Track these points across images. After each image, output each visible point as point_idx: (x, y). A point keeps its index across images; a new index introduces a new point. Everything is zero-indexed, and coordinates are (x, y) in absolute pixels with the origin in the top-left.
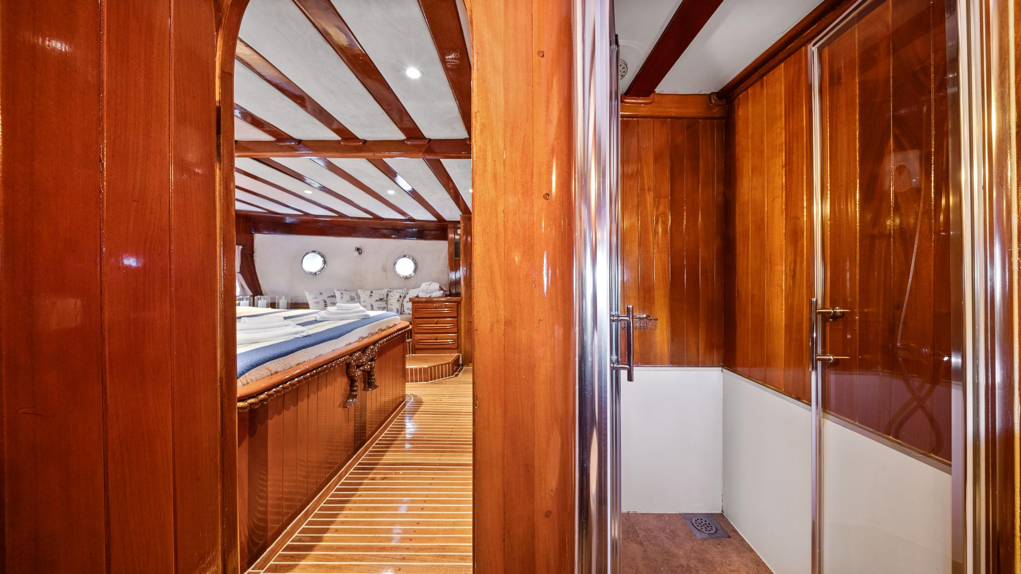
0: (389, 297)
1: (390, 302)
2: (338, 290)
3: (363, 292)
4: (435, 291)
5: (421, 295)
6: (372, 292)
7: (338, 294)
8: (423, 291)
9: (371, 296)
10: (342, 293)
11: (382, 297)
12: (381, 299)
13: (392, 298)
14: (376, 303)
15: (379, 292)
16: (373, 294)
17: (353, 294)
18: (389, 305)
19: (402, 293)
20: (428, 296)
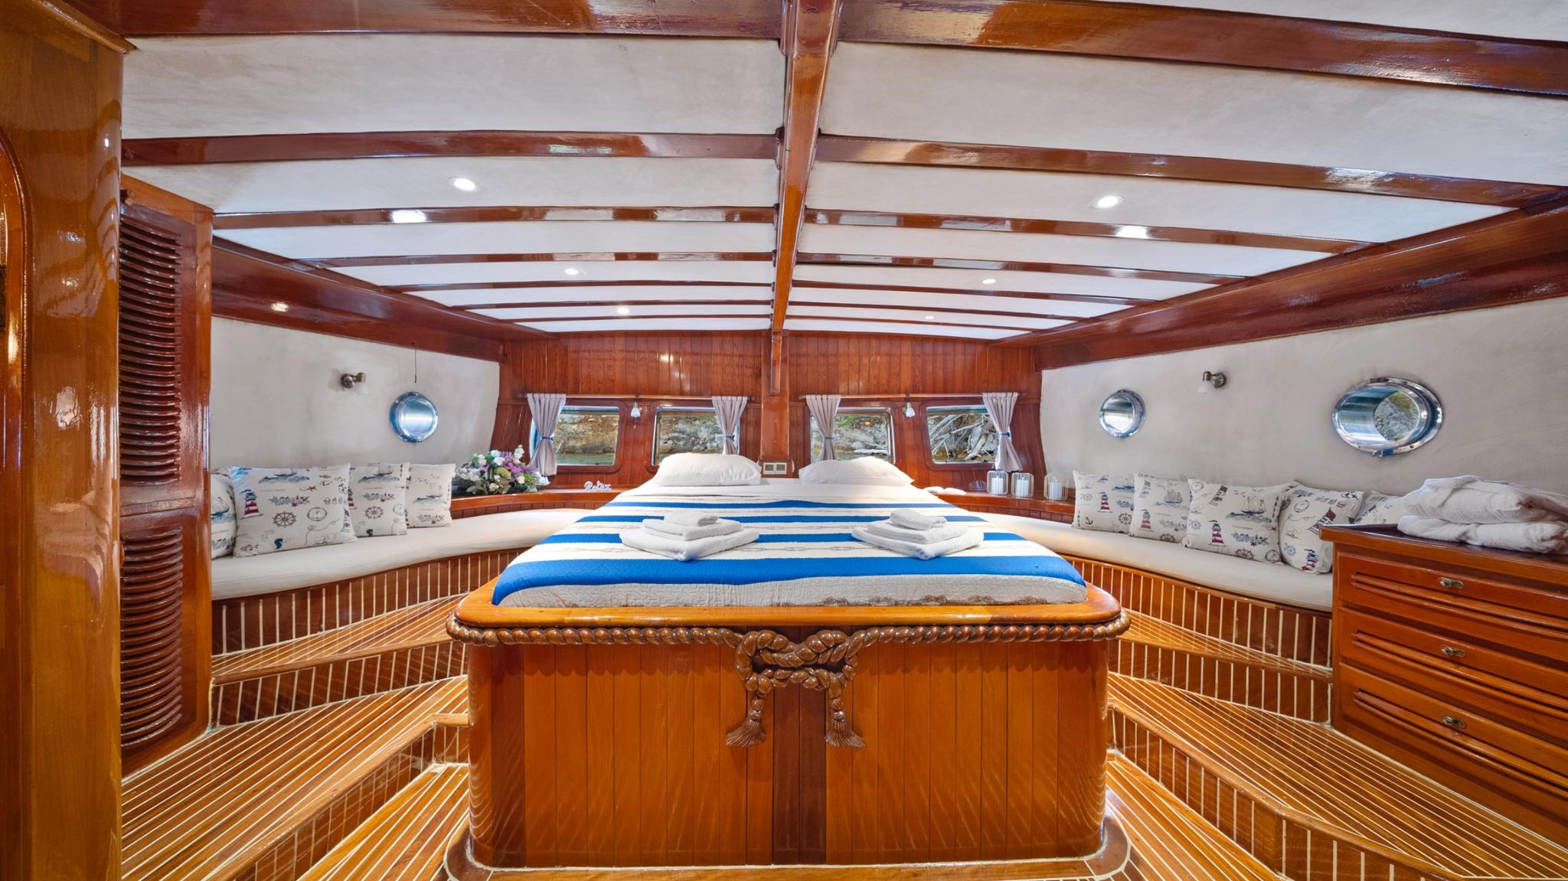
0: (1290, 510)
1: (1288, 525)
2: (1141, 475)
3: (1200, 486)
4: (1497, 517)
5: (1410, 523)
6: (1224, 489)
7: (1139, 484)
8: (1419, 510)
9: (1217, 499)
10: (1147, 484)
11: (1255, 506)
12: (1250, 513)
13: (1296, 516)
14: (1232, 520)
15: (1249, 491)
16: (1226, 497)
17: (1179, 488)
18: (1283, 535)
19: (1341, 505)
20: (1451, 532)
